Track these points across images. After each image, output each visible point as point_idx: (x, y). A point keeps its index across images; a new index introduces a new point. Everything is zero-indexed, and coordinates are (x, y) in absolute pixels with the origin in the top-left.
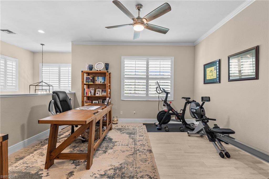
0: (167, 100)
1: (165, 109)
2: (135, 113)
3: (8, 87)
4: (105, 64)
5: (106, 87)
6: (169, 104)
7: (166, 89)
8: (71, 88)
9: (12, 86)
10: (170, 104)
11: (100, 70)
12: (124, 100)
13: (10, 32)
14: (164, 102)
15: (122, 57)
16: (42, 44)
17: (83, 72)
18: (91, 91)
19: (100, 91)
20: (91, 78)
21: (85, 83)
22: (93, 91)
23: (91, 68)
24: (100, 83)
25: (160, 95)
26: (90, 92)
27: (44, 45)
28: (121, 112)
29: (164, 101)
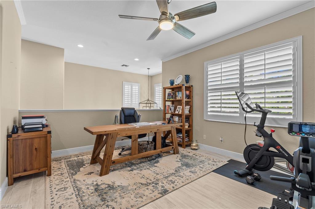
0: (265, 125)
1: (261, 141)
2: (222, 141)
3: (133, 105)
4: (185, 76)
5: (182, 103)
6: (269, 133)
7: (262, 106)
8: (161, 105)
9: (135, 104)
10: (271, 134)
11: (178, 84)
12: (208, 121)
13: (126, 66)
14: (256, 128)
15: (205, 63)
16: (148, 69)
17: (165, 88)
18: (171, 107)
19: (180, 108)
20: (172, 94)
21: (166, 99)
22: (173, 107)
23: (172, 83)
24: (180, 99)
25: (248, 115)
26: (170, 109)
27: (150, 69)
28: (205, 136)
29: (257, 126)
